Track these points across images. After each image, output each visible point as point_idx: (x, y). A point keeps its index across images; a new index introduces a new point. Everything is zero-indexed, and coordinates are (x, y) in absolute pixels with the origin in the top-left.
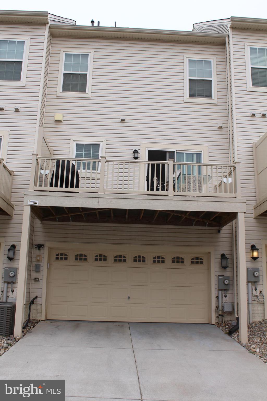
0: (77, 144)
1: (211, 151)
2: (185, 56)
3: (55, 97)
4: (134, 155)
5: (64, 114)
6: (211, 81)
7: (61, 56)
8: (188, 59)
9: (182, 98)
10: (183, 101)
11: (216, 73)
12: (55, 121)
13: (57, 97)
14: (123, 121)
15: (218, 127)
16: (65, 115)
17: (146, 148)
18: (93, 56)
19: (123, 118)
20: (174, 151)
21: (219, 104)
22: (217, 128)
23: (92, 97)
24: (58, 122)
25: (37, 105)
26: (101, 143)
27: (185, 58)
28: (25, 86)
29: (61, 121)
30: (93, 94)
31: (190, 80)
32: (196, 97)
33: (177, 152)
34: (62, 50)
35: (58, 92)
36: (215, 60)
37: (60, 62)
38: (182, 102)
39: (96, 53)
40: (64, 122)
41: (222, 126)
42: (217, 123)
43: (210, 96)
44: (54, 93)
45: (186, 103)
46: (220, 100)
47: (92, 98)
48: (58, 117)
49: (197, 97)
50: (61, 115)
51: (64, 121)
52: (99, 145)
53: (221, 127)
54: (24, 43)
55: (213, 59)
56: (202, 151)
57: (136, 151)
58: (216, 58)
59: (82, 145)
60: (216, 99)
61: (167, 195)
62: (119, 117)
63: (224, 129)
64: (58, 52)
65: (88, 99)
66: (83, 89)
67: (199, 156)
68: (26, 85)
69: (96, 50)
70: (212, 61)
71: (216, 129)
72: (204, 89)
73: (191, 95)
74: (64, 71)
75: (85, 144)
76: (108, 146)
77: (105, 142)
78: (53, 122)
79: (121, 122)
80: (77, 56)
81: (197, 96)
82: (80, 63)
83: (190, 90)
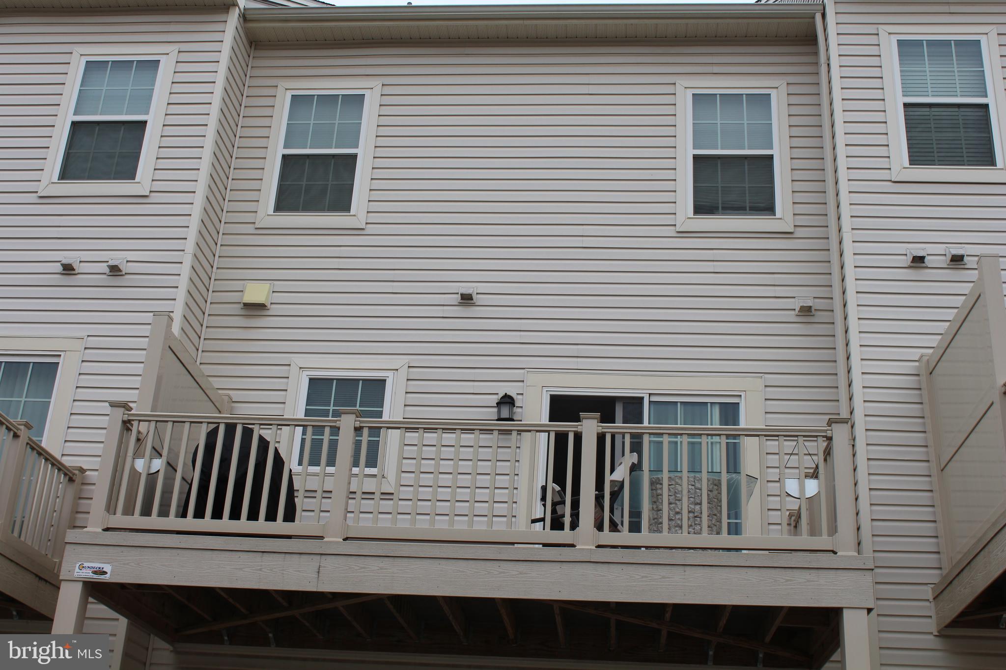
0: (310, 379)
1: (773, 393)
2: (682, 82)
3: (250, 229)
4: (499, 412)
5: (275, 282)
6: (771, 157)
7: (278, 102)
8: (689, 93)
9: (669, 220)
10: (672, 228)
11: (786, 132)
12: (246, 305)
13: (256, 228)
14: (467, 299)
15: (797, 309)
16: (279, 286)
17: (545, 389)
18: (377, 100)
19: (466, 289)
20: (642, 398)
21: (800, 232)
22: (793, 312)
23: (369, 226)
24: (255, 309)
25: (181, 253)
26: (390, 374)
27: (679, 89)
28: (147, 194)
29: (261, 306)
30: (373, 218)
31: (698, 159)
32: (718, 214)
33: (653, 399)
34: (283, 84)
35: (260, 214)
36: (784, 89)
37: (274, 123)
38: (670, 231)
39: (388, 91)
40: (274, 309)
41: (810, 307)
42: (795, 297)
43: (769, 208)
44: (249, 217)
45: (684, 234)
46: (801, 221)
47: (371, 229)
48: (255, 293)
49: (723, 214)
50: (265, 287)
51: (273, 306)
52: (385, 381)
53: (806, 311)
54: (158, 67)
55: (777, 88)
56: (741, 396)
57: (507, 401)
58: (786, 83)
59: (328, 381)
60: (789, 218)
61: (573, 546)
62: (454, 288)
63: (821, 317)
64: (270, 92)
65: (357, 231)
66: (342, 203)
67: (730, 412)
68: (150, 192)
69: (388, 80)
70: (774, 94)
71: (791, 316)
72: (747, 186)
73: (700, 209)
74: (286, 146)
75: (337, 380)
76: (414, 386)
77: (403, 374)
78: (237, 309)
79: (460, 304)
80: (328, 100)
81: (724, 208)
82: (337, 122)
83: (697, 191)
